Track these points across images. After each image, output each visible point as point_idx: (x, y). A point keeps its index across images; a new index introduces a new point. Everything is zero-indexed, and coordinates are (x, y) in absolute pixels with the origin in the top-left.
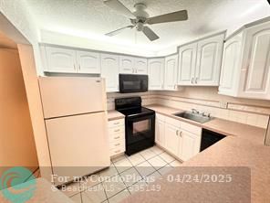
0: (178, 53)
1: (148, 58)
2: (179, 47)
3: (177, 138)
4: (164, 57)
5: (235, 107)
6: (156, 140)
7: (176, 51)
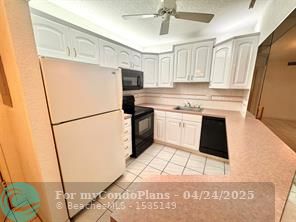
0: (173, 51)
1: (142, 53)
2: (174, 46)
3: (179, 129)
4: (157, 54)
5: (216, 98)
6: (155, 137)
7: (171, 50)
